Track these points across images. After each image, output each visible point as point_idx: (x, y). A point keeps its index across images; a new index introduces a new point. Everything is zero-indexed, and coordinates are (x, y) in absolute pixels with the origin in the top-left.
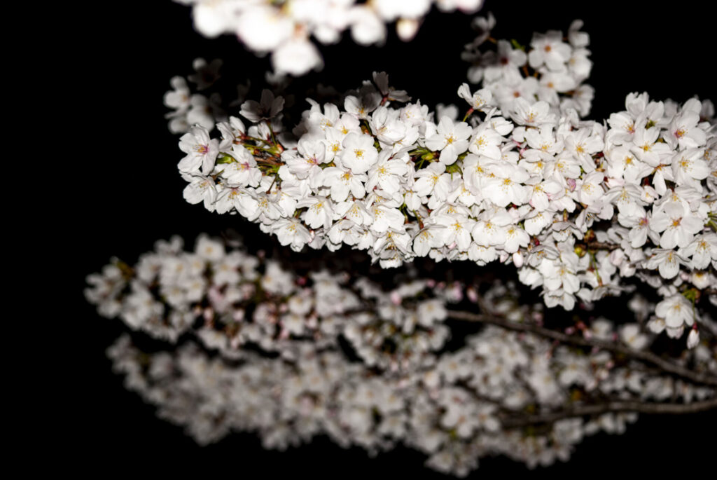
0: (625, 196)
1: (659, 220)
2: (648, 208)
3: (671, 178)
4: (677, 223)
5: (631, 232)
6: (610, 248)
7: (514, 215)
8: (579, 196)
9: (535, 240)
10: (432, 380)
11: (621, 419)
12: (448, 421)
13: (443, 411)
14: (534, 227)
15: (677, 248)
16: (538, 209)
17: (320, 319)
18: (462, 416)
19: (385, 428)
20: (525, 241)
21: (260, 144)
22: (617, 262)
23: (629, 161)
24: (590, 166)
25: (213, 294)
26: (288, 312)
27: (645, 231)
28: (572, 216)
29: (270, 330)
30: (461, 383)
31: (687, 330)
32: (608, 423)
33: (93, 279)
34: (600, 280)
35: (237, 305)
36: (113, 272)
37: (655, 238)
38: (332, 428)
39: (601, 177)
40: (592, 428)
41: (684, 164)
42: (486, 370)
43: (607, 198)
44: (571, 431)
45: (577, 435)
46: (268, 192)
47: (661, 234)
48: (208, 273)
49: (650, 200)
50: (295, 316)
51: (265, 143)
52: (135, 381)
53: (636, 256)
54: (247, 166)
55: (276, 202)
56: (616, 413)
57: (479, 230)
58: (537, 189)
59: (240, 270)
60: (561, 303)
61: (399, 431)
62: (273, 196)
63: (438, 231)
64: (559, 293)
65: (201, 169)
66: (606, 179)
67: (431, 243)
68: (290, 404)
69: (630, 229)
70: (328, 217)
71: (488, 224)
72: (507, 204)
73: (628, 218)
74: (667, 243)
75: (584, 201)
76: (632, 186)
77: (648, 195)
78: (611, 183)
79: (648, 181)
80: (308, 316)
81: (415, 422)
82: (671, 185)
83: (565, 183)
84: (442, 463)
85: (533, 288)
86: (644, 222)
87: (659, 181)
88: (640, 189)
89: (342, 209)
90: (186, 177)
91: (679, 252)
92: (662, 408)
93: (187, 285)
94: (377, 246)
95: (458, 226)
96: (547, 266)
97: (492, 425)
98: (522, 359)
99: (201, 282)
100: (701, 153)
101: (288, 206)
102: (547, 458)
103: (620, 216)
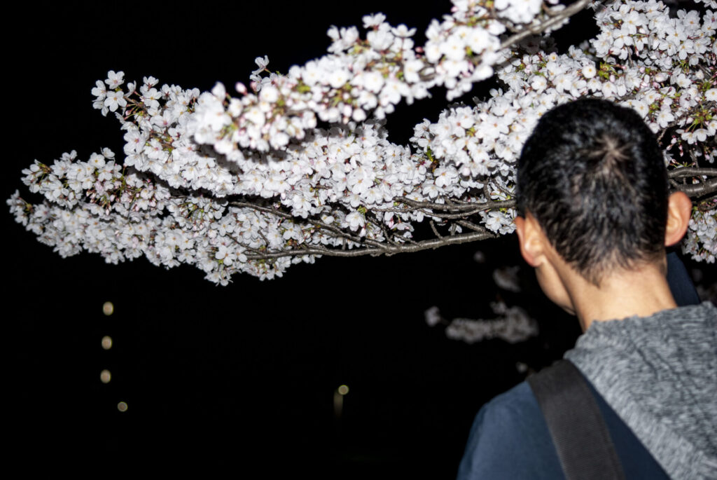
0: (337, 168)
1: (352, 180)
2: (346, 174)
3: (359, 160)
4: (360, 181)
5: (338, 184)
6: (326, 188)
7: (284, 176)
8: (315, 167)
9: (293, 187)
10: (212, 234)
11: (313, 257)
12: (219, 256)
13: (217, 249)
14: (292, 181)
15: (360, 194)
16: (295, 173)
17: (157, 202)
18: (227, 254)
19: (181, 258)
20: (288, 188)
21: (160, 135)
22: (329, 195)
23: (339, 151)
24: (321, 153)
25: (98, 185)
26: (140, 197)
27: (345, 184)
28: (311, 176)
29: (127, 206)
30: (228, 235)
31: (360, 228)
32: (306, 259)
33: (25, 171)
34: (320, 203)
35: (110, 192)
36: (35, 167)
37: (349, 188)
38: (149, 256)
39: (325, 158)
40: (297, 261)
41: (365, 154)
42: (243, 230)
43: (328, 168)
44: (284, 263)
45: (288, 264)
46: (167, 162)
47: (353, 186)
48: (96, 173)
49: (348, 171)
50: (144, 200)
51: (163, 135)
52: (21, 219)
53: (340, 195)
54: (157, 149)
55: (171, 168)
56: (310, 254)
57: (267, 182)
58: (295, 164)
59: (112, 172)
60: (301, 215)
61: (190, 260)
62: (170, 164)
63: (247, 182)
64: (301, 211)
65: (135, 150)
66: (328, 159)
67: (243, 188)
68: (125, 241)
69: (338, 182)
70: (195, 175)
71: (271, 180)
72: (281, 170)
73: (337, 177)
74: (355, 191)
75: (317, 169)
76: (340, 163)
77: (348, 168)
78: (330, 161)
79: (348, 161)
80: (151, 200)
81: (199, 255)
82: (358, 163)
83: (308, 160)
84: (213, 278)
85: (288, 206)
86: (345, 180)
87: (353, 161)
88: (344, 165)
89: (204, 172)
90: (127, 153)
91: (361, 196)
92: (337, 253)
93: (84, 180)
94: (217, 189)
95: (256, 180)
96: (296, 198)
97: (243, 258)
98: (264, 225)
99: (92, 179)
100: (373, 149)
101: (176, 169)
102: (270, 276)
103: (333, 176)
